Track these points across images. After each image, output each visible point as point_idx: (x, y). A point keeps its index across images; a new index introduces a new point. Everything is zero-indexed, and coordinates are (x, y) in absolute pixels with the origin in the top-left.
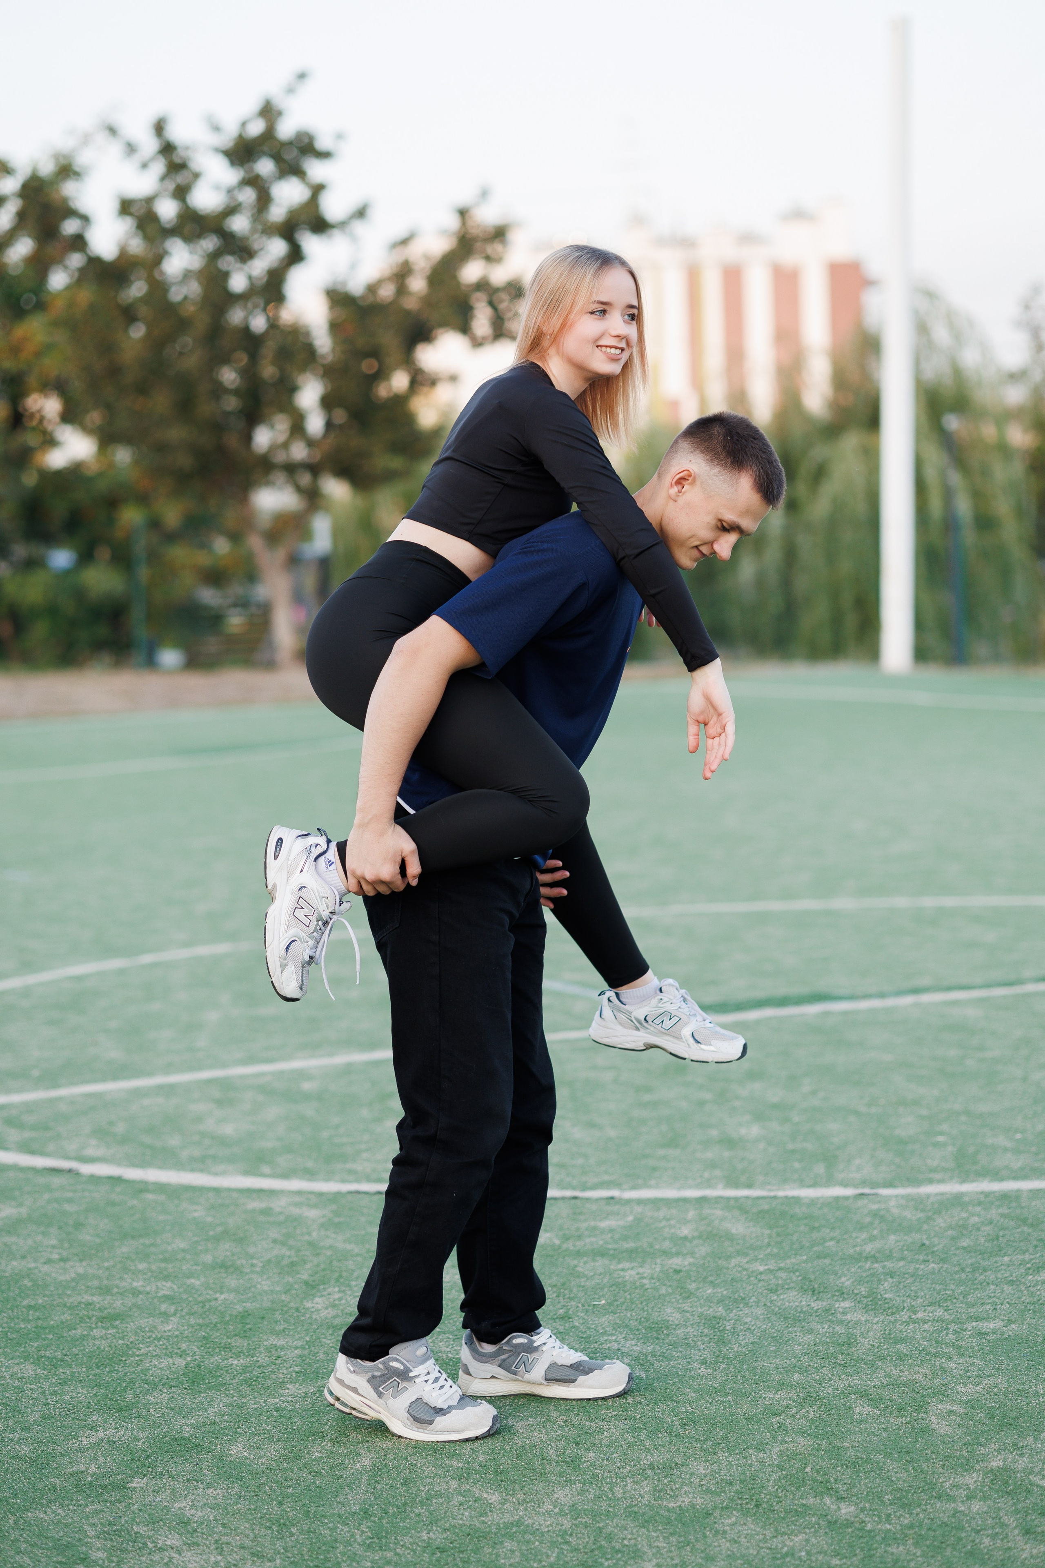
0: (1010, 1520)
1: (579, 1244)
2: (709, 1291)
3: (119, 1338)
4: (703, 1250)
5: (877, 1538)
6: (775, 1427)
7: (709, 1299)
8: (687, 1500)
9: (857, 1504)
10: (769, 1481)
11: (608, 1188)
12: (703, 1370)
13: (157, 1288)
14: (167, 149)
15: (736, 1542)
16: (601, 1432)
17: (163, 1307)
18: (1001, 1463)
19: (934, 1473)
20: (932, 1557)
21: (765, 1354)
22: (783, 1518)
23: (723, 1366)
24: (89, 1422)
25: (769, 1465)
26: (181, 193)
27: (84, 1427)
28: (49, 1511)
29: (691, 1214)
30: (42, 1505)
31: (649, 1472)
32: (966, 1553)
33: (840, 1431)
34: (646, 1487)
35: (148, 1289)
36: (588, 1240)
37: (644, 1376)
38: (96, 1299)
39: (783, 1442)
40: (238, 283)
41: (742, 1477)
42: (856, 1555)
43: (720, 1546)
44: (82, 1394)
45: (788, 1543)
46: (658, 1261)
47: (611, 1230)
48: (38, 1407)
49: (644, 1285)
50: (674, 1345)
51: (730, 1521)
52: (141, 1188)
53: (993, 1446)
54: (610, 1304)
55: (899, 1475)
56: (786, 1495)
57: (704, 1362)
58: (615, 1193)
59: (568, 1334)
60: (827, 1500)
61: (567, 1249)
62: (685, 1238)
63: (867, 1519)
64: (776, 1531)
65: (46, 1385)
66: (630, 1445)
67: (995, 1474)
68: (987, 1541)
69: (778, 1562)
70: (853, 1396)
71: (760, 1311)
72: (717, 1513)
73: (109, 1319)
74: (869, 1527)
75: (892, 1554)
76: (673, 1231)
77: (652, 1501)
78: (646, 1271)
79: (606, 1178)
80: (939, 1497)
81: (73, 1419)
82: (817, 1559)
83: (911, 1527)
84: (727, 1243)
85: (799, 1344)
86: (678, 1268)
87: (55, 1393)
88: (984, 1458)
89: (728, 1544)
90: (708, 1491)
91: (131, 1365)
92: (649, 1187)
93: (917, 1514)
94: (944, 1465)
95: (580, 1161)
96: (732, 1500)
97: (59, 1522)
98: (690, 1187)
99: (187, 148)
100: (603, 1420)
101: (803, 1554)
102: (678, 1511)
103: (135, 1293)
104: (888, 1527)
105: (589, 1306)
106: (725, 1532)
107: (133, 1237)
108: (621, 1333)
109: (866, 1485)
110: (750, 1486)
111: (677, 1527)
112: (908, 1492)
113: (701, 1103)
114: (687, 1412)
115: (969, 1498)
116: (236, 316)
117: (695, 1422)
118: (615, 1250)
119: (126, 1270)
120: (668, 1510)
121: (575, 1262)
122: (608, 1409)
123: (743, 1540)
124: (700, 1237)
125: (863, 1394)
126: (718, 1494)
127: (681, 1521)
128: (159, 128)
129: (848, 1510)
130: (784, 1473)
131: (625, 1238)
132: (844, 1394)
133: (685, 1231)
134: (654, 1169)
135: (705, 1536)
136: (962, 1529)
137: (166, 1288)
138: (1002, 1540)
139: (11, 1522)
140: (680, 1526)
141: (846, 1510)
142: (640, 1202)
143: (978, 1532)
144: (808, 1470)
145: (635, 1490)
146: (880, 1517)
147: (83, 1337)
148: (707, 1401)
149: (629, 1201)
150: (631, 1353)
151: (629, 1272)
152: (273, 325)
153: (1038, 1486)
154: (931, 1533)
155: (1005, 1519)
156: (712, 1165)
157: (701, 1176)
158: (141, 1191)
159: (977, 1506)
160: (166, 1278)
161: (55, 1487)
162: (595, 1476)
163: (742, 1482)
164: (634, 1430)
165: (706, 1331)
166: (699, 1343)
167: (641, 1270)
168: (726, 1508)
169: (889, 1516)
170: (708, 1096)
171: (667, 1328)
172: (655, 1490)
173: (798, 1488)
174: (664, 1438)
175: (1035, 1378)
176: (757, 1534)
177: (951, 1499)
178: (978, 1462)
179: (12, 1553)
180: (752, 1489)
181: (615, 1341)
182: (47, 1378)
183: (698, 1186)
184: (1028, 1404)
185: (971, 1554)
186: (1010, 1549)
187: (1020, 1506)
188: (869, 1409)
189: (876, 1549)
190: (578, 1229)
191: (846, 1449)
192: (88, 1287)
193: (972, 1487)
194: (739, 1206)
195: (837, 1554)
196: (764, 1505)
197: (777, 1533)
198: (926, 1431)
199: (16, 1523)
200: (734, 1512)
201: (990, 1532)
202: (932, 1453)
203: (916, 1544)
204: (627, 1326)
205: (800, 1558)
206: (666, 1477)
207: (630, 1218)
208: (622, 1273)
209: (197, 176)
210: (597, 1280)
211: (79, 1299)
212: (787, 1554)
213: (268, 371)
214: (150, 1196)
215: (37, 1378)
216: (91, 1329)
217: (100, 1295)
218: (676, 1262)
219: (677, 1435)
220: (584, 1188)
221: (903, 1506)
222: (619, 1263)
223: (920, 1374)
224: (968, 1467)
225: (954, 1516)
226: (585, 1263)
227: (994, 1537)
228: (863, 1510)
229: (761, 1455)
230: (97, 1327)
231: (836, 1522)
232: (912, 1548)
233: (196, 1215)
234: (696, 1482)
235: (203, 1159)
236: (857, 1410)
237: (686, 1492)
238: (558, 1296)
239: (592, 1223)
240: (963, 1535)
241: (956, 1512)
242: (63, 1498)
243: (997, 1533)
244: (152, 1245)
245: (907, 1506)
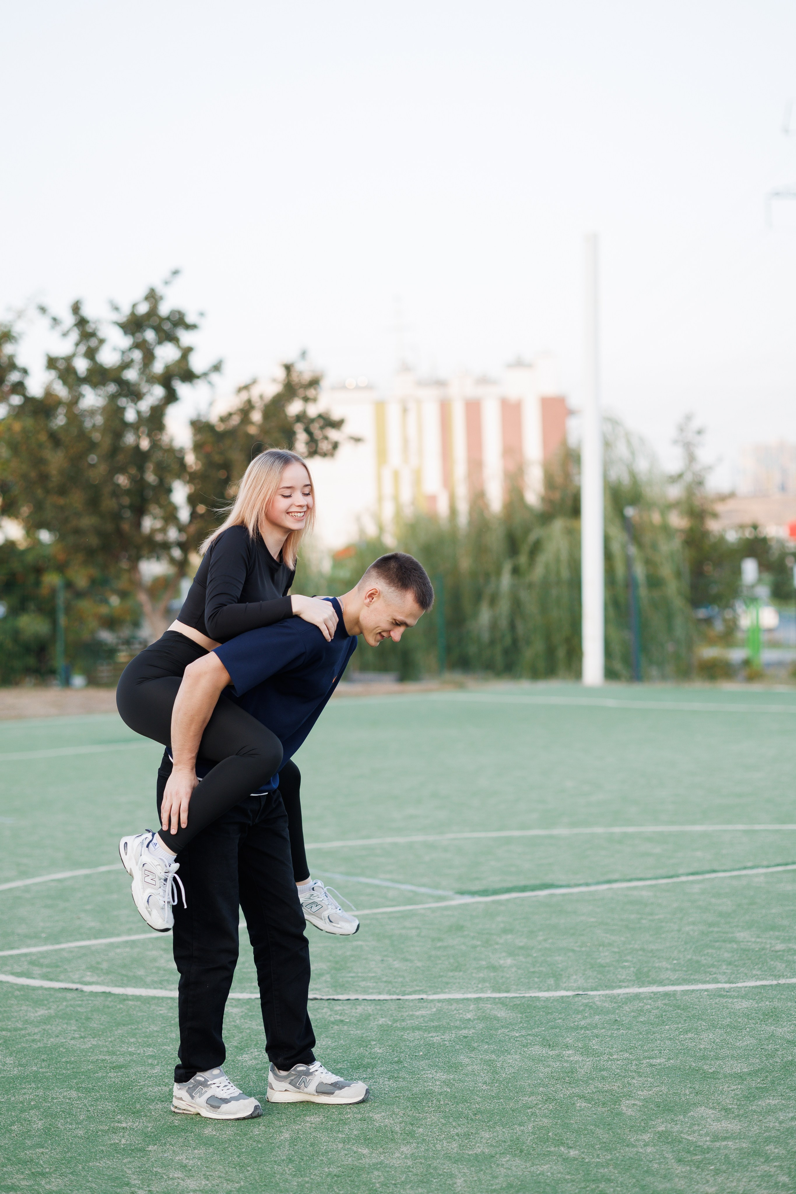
0: (670, 1156)
1: (404, 1024)
2: (486, 1047)
3: (126, 1077)
4: (481, 1026)
5: (592, 1166)
6: (530, 1114)
7: (486, 1051)
8: (479, 1150)
9: (579, 1150)
10: (527, 1140)
11: (419, 994)
12: (485, 1087)
13: (144, 1051)
14: (82, 322)
15: (509, 1169)
16: (425, 1118)
17: (150, 1061)
18: (664, 1129)
19: (625, 1134)
20: (624, 1173)
21: (522, 1078)
22: (536, 1158)
23: (496, 1085)
24: (116, 1119)
25: (527, 1133)
26: (91, 354)
27: (114, 1121)
28: (101, 1162)
29: (472, 1007)
30: (97, 1159)
31: (456, 1137)
32: (644, 1172)
33: (568, 1115)
34: (455, 1145)
35: (139, 1052)
36: (409, 1022)
37: (449, 1090)
38: (107, 1058)
39: (534, 1121)
40: (130, 416)
41: (511, 1139)
42: (579, 1174)
43: (500, 1171)
44: (109, 1106)
45: (540, 1169)
46: (453, 1032)
47: (423, 1016)
48: (83, 1112)
49: (446, 1044)
50: (466, 1075)
51: (505, 1160)
52: (124, 998)
53: (659, 1120)
54: (425, 1055)
55: (604, 1136)
56: (537, 1147)
57: (485, 1083)
58: (424, 996)
59: (401, 1071)
60: (562, 1149)
61: (396, 1027)
62: (469, 1020)
63: (586, 1157)
64: (533, 1163)
65: (86, 1102)
66: (443, 1125)
67: (661, 1134)
68: (656, 1166)
69: (535, 1178)
70: (576, 1098)
71: (517, 1057)
72: (498, 1156)
73: (118, 1068)
74: (587, 1160)
75: (601, 1173)
76: (461, 1016)
77: (459, 1151)
78: (447, 1037)
79: (418, 988)
80: (628, 1146)
81: (106, 1118)
82: (557, 1176)
83: (611, 1160)
84: (495, 1022)
85: (542, 1073)
86: (466, 1035)
87: (92, 1105)
88: (654, 1126)
89: (505, 1170)
90: (492, 1146)
91: (135, 1090)
92: (445, 993)
93: (615, 1154)
94: (630, 1130)
95: (400, 980)
96: (506, 1150)
97: (109, 1167)
98: (470, 992)
99: (95, 323)
100: (427, 1113)
101: (549, 1174)
102: (474, 1155)
103: (131, 1054)
104: (598, 1160)
105: (413, 1056)
106: (503, 1165)
107: (124, 1025)
108: (434, 1070)
109: (584, 1141)
110: (516, 1143)
111: (474, 1163)
112: (609, 1143)
113: (474, 947)
114: (476, 1108)
115: (645, 1146)
116: (130, 439)
117: (481, 1113)
118: (426, 1027)
119: (123, 1042)
120: (469, 1155)
121: (402, 1033)
122: (429, 1107)
123: (514, 1168)
124: (478, 1019)
125: (582, 1097)
126: (498, 1147)
127: (477, 1160)
128: (76, 308)
129: (575, 1153)
130: (536, 1136)
131: (432, 1020)
132: (570, 1097)
133: (469, 1016)
134: (447, 983)
135: (491, 1167)
136: (642, 1160)
137: (150, 1051)
138: (664, 1165)
139: (80, 1167)
140: (476, 1162)
141: (573, 1153)
142: (439, 1001)
143: (651, 1161)
144: (550, 1134)
145: (449, 1146)
146: (593, 1156)
147: (103, 1077)
148: (488, 1102)
149: (432, 1001)
150: (440, 1079)
151: (436, 1038)
152: (155, 445)
153: (686, 1139)
154: (623, 1163)
155: (666, 1155)
156: (484, 980)
157: (477, 987)
158: (124, 1000)
159: (649, 1150)
160: (149, 1046)
161: (102, 1151)
162: (424, 1140)
163: (511, 1141)
164: (445, 1117)
165: (485, 1067)
166: (481, 1074)
167: (443, 1037)
168: (503, 1153)
169: (598, 1155)
170: (479, 943)
171: (461, 1066)
172: (460, 1146)
173: (545, 1143)
174: (463, 1121)
175: (684, 1087)
176: (522, 1165)
177: (634, 1146)
178: (650, 1128)
179: (84, 1182)
180: (518, 1144)
181: (430, 1073)
182: (85, 1098)
183: (476, 992)
184: (680, 1099)
185: (647, 1172)
186: (669, 1169)
187: (675, 1149)
188: (585, 1104)
189: (591, 1171)
190: (402, 1016)
191: (572, 1124)
192: (101, 1051)
193: (647, 1141)
194: (502, 1002)
195: (569, 1173)
196: (525, 1152)
197: (533, 1165)
198: (620, 1114)
199: (83, 1168)
200: (508, 1155)
201: (658, 1161)
202: (624, 1124)
203: (615, 1168)
204: (437, 1066)
205: (547, 1176)
206: (466, 1139)
207: (435, 1010)
208: (431, 1039)
209: (102, 341)
210: (416, 1042)
211: (97, 1057)
212: (539, 1174)
213: (151, 478)
214: (130, 1003)
215: (79, 1098)
216: (108, 1073)
217: (109, 1055)
218: (464, 1032)
219: (472, 1119)
220: (404, 994)
221: (607, 1150)
222: (429, 1033)
223: (616, 1086)
224: (644, 1131)
225: (636, 1154)
226: (408, 1034)
227: (660, 1164)
228: (583, 1153)
229: (522, 1128)
230: (111, 1072)
231: (567, 1159)
232: (612, 1170)
233: (161, 1012)
234: (485, 1141)
235: (161, 982)
236: (578, 1105)
237: (478, 1146)
238: (393, 1051)
239: (411, 1013)
240: (642, 1163)
241: (638, 1152)
242: (109, 1156)
243: (662, 1162)
244: (136, 1029)
245: (609, 1150)
